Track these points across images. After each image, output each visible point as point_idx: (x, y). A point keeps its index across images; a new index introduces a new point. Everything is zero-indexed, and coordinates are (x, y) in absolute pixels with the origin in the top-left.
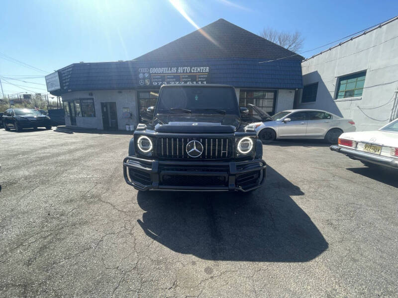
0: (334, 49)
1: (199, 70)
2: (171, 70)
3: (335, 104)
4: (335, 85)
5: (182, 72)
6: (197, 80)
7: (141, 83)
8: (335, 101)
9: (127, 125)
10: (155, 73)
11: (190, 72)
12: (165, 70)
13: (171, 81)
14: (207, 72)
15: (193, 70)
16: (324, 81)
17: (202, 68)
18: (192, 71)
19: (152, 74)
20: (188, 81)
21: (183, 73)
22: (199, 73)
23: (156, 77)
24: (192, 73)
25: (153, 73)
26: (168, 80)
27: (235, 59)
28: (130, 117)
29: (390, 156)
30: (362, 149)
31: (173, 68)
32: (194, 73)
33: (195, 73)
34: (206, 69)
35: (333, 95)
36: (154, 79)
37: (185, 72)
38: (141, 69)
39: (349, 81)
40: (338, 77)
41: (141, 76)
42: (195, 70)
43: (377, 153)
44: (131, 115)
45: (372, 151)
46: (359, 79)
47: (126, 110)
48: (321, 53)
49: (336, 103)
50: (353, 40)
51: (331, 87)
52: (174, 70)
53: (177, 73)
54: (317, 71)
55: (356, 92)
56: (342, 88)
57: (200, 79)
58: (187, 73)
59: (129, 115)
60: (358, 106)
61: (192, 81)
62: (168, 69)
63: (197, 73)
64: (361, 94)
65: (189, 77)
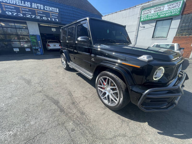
0: (114, 14)
1: (51, 9)
2: (24, 3)
5: (36, 8)
6: (51, 17)
10: (6, 3)
12: (17, 2)
13: (27, 14)
17: (53, 8)
18: (46, 9)
20: (44, 17)
21: (38, 8)
22: (51, 11)
26: (23, 12)
27: (73, 7)
31: (26, 2)
34: (56, 10)
36: (6, 8)
42: (48, 8)
52: (28, 4)
53: (31, 7)
57: (53, 17)
58: (40, 9)
63: (49, 11)
65: (44, 13)
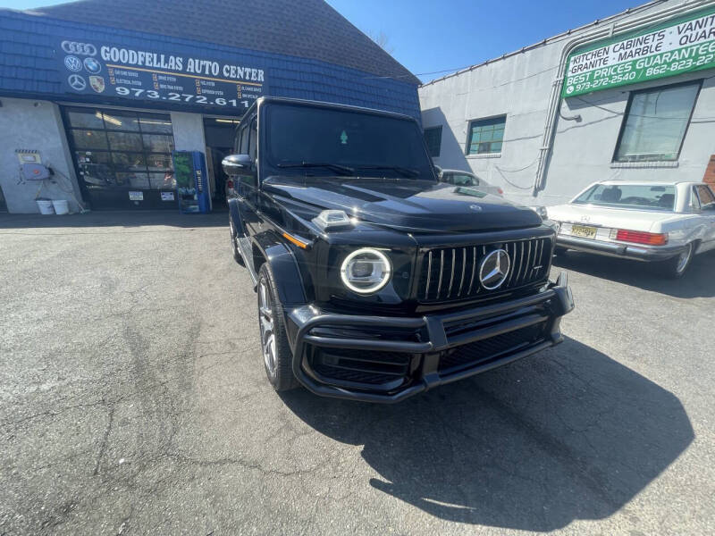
0: (464, 74)
1: (241, 73)
2: (167, 61)
3: (467, 162)
4: (466, 132)
5: (199, 72)
6: (239, 96)
7: (76, 84)
8: (467, 157)
9: (40, 199)
10: (119, 63)
11: (221, 75)
12: (148, 59)
13: (172, 91)
14: (260, 82)
15: (228, 71)
16: (450, 125)
17: (248, 70)
18: (226, 74)
19: (108, 62)
20: (219, 96)
21: (203, 74)
22: (240, 79)
23: (124, 73)
24: (224, 78)
25: (111, 62)
26: (162, 86)
27: (313, 62)
28: (49, 178)
29: (608, 240)
30: (568, 233)
31: (172, 58)
32: (229, 78)
33: (232, 79)
34: (257, 75)
35: (463, 147)
36: (117, 77)
37: (207, 72)
38: (71, 45)
39: (485, 128)
40: (470, 121)
41: (71, 63)
42: (233, 72)
43: (590, 237)
44: (51, 171)
45: (582, 234)
46: (497, 126)
47: (29, 158)
48: (444, 79)
49: (469, 161)
50: (490, 65)
51: (460, 135)
52: (176, 63)
53: (184, 72)
54: (439, 108)
55: (493, 147)
56: (476, 138)
57: (244, 96)
58: (211, 75)
59: (46, 174)
60: (497, 168)
61: (227, 97)
62: (159, 60)
63: (236, 79)
64: (500, 150)
65: (219, 86)
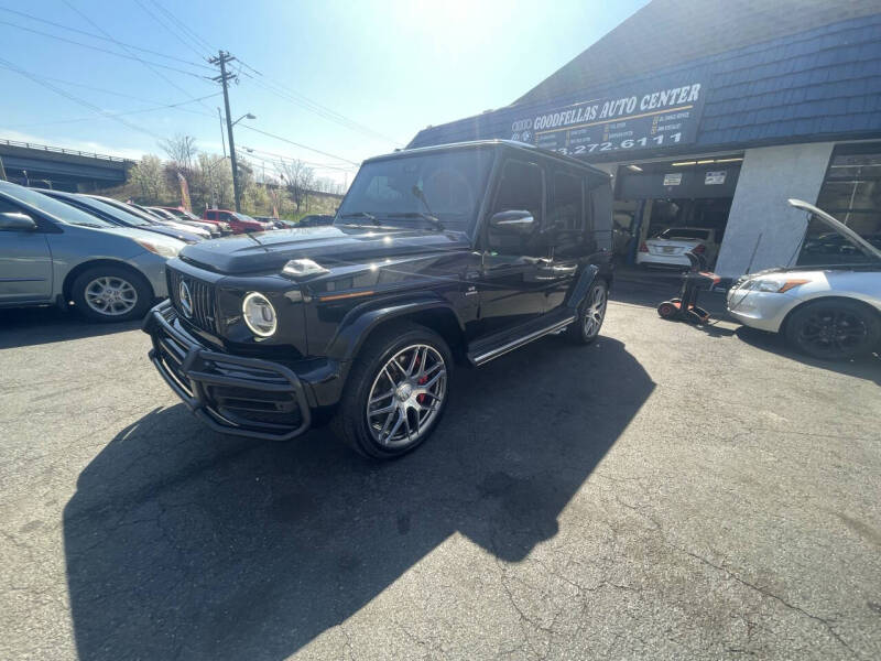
1: (664, 98)
2: (583, 113)
5: (611, 114)
6: (653, 131)
10: (545, 129)
11: (637, 111)
12: (568, 117)
14: (691, 103)
15: (647, 102)
17: (675, 91)
18: (643, 108)
19: (537, 131)
23: (546, 138)
24: (642, 112)
25: (540, 130)
26: (572, 141)
32: (647, 111)
33: (652, 110)
37: (621, 112)
38: (517, 123)
42: (653, 101)
53: (597, 119)
57: (661, 129)
58: (625, 114)
61: (636, 138)
62: (577, 114)
63: (655, 110)
65: (631, 125)
